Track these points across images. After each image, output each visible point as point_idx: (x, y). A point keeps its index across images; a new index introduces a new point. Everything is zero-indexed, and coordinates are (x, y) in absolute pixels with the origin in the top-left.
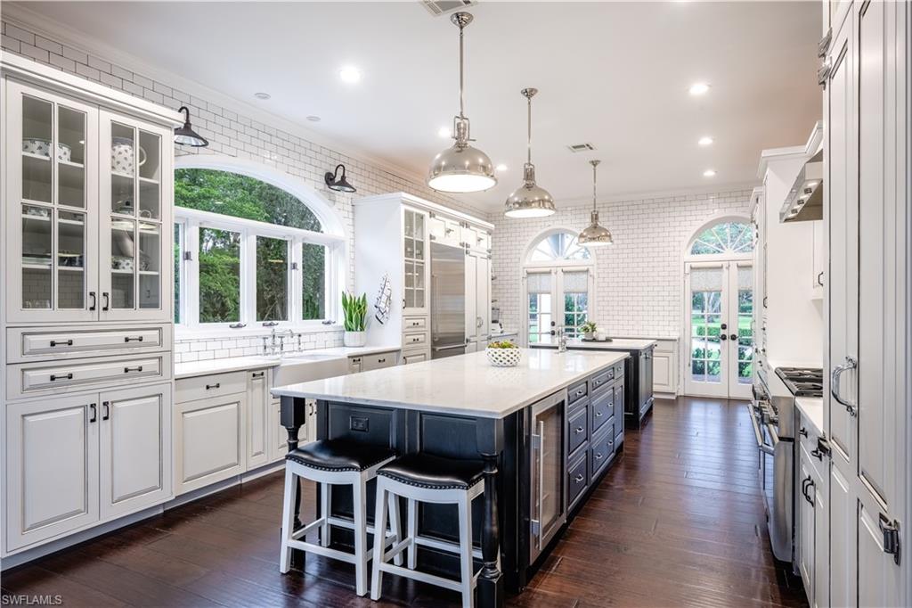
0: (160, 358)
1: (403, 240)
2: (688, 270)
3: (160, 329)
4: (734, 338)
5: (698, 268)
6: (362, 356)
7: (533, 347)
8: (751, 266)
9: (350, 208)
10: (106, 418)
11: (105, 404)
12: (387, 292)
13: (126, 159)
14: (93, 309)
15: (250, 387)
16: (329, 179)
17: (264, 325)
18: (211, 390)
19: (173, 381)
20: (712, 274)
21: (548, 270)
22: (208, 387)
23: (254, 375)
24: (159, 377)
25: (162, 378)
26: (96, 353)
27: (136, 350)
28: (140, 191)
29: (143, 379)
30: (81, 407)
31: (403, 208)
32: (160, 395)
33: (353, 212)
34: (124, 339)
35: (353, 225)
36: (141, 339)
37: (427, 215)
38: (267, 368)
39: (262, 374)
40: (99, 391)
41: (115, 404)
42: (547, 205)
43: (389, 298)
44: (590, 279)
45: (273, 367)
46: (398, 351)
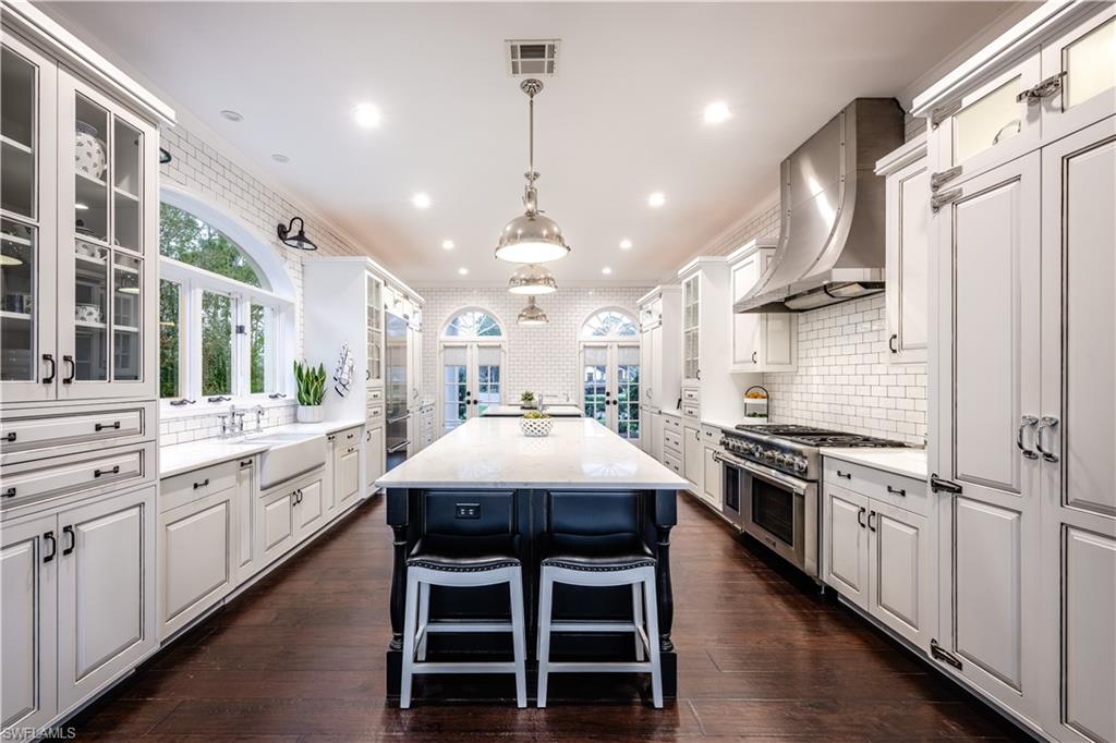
0: (141, 452)
1: (366, 309)
2: (582, 349)
3: (141, 410)
4: (615, 403)
5: (589, 347)
6: (335, 432)
7: (486, 416)
8: (638, 347)
9: (299, 267)
10: (67, 552)
11: (67, 529)
12: (349, 362)
13: (89, 154)
14: (47, 381)
15: (239, 480)
16: (282, 232)
17: (210, 400)
18: (200, 489)
19: (158, 482)
20: (600, 352)
21: (464, 344)
22: (196, 486)
23: (242, 464)
24: (140, 480)
25: (143, 480)
26: (55, 450)
27: (110, 442)
28: (116, 207)
29: (121, 484)
30: (28, 540)
31: (367, 273)
32: (141, 505)
33: (303, 272)
34: (94, 428)
35: (303, 288)
36: (117, 426)
37: (383, 283)
38: (255, 455)
39: (251, 462)
40: (55, 511)
41: (81, 528)
42: (552, 282)
43: (351, 369)
44: (502, 353)
45: (261, 453)
46: (362, 425)
